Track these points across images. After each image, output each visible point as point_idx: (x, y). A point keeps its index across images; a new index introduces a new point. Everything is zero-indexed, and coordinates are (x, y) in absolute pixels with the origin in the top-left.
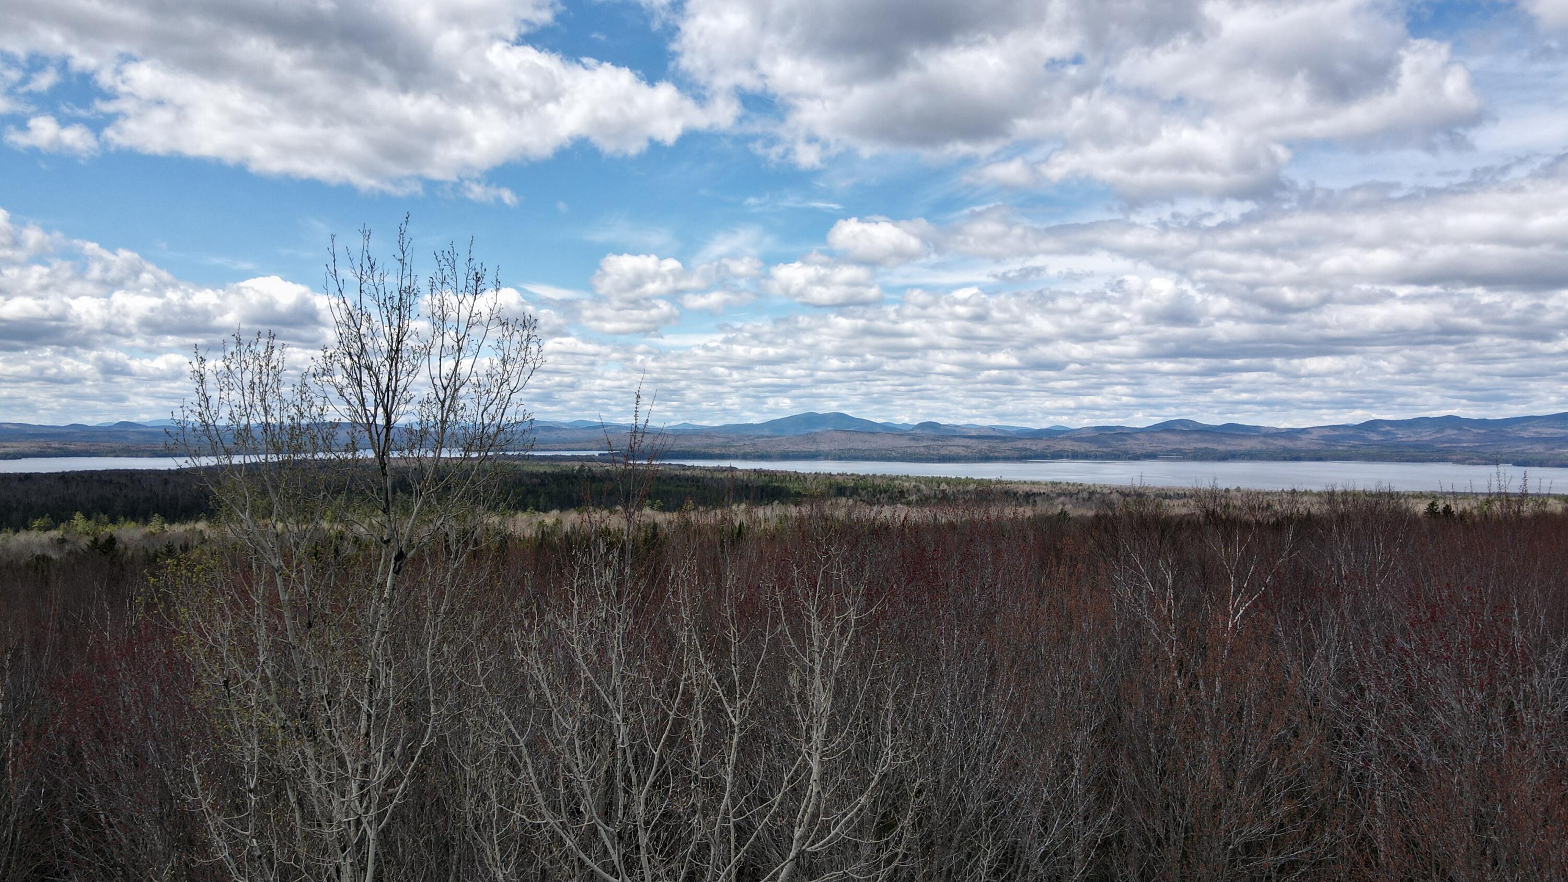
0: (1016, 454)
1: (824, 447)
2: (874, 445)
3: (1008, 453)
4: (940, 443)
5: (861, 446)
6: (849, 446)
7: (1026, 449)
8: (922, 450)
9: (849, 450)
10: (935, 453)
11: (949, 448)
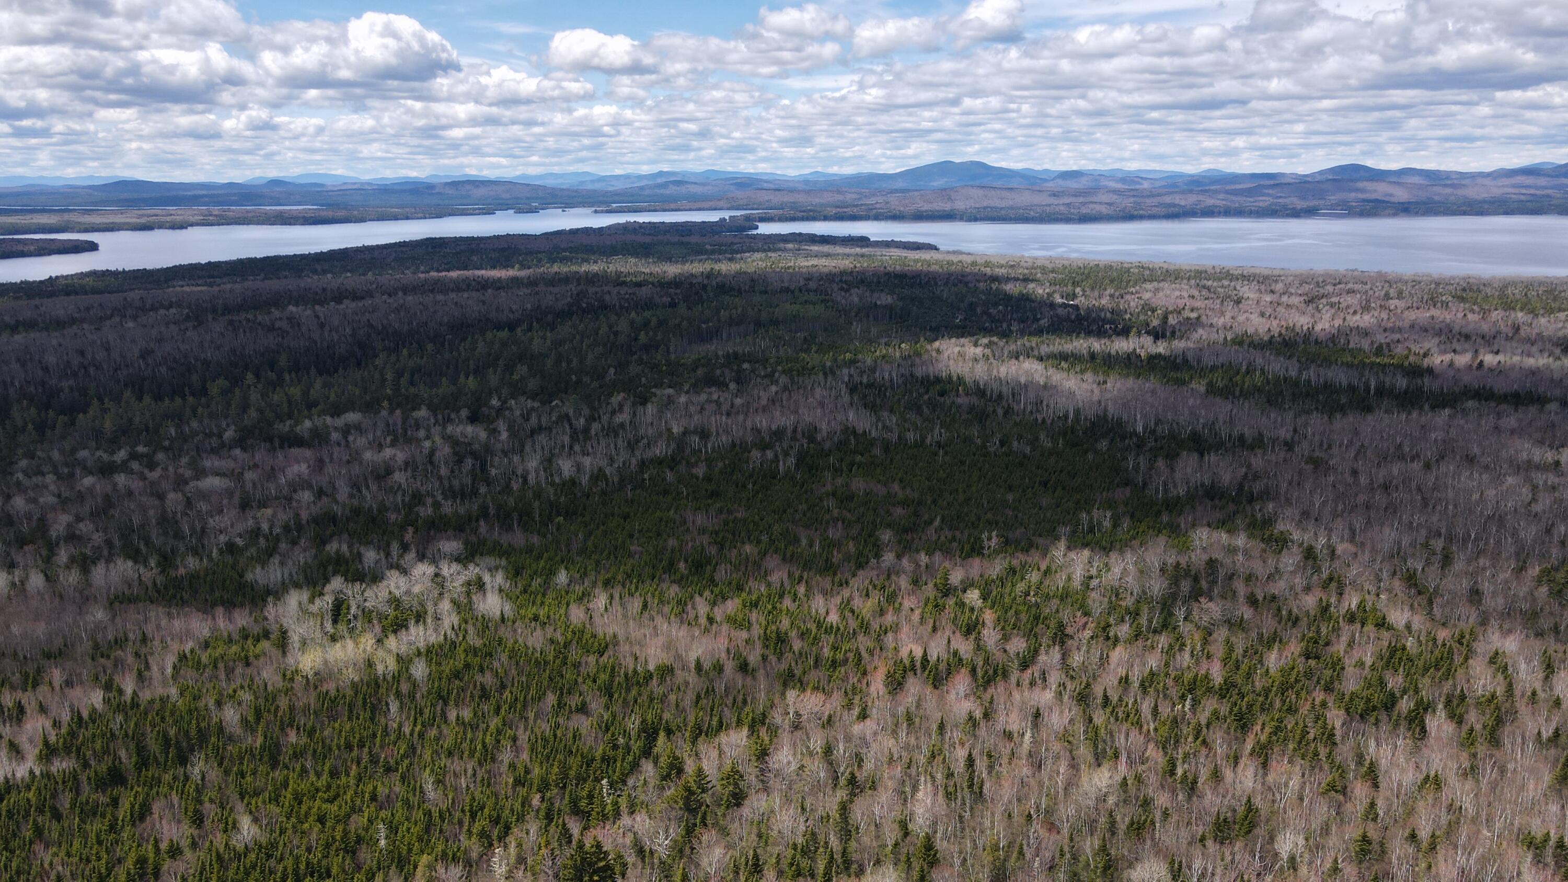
0: (1163, 211)
1: (960, 205)
2: (1011, 203)
3: (1155, 211)
4: (1081, 200)
5: (997, 203)
6: (985, 204)
7: (1174, 205)
8: (1062, 208)
9: (985, 208)
10: (1076, 211)
11: (1092, 206)
